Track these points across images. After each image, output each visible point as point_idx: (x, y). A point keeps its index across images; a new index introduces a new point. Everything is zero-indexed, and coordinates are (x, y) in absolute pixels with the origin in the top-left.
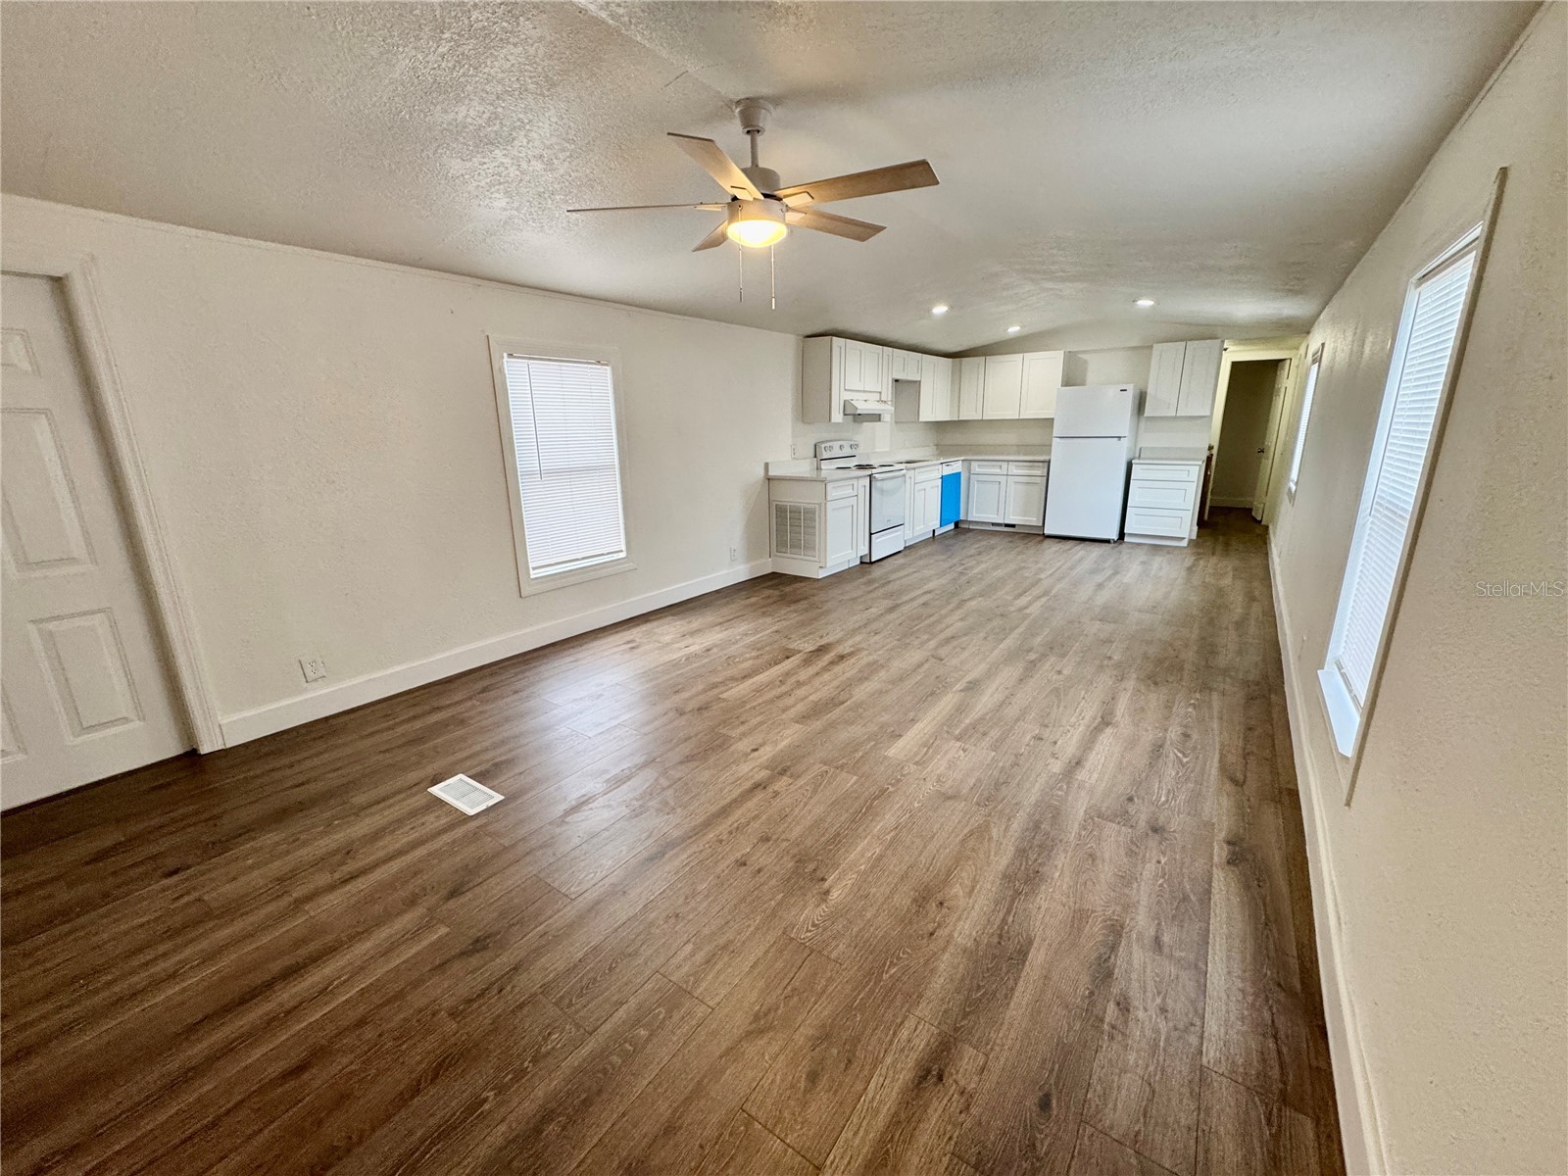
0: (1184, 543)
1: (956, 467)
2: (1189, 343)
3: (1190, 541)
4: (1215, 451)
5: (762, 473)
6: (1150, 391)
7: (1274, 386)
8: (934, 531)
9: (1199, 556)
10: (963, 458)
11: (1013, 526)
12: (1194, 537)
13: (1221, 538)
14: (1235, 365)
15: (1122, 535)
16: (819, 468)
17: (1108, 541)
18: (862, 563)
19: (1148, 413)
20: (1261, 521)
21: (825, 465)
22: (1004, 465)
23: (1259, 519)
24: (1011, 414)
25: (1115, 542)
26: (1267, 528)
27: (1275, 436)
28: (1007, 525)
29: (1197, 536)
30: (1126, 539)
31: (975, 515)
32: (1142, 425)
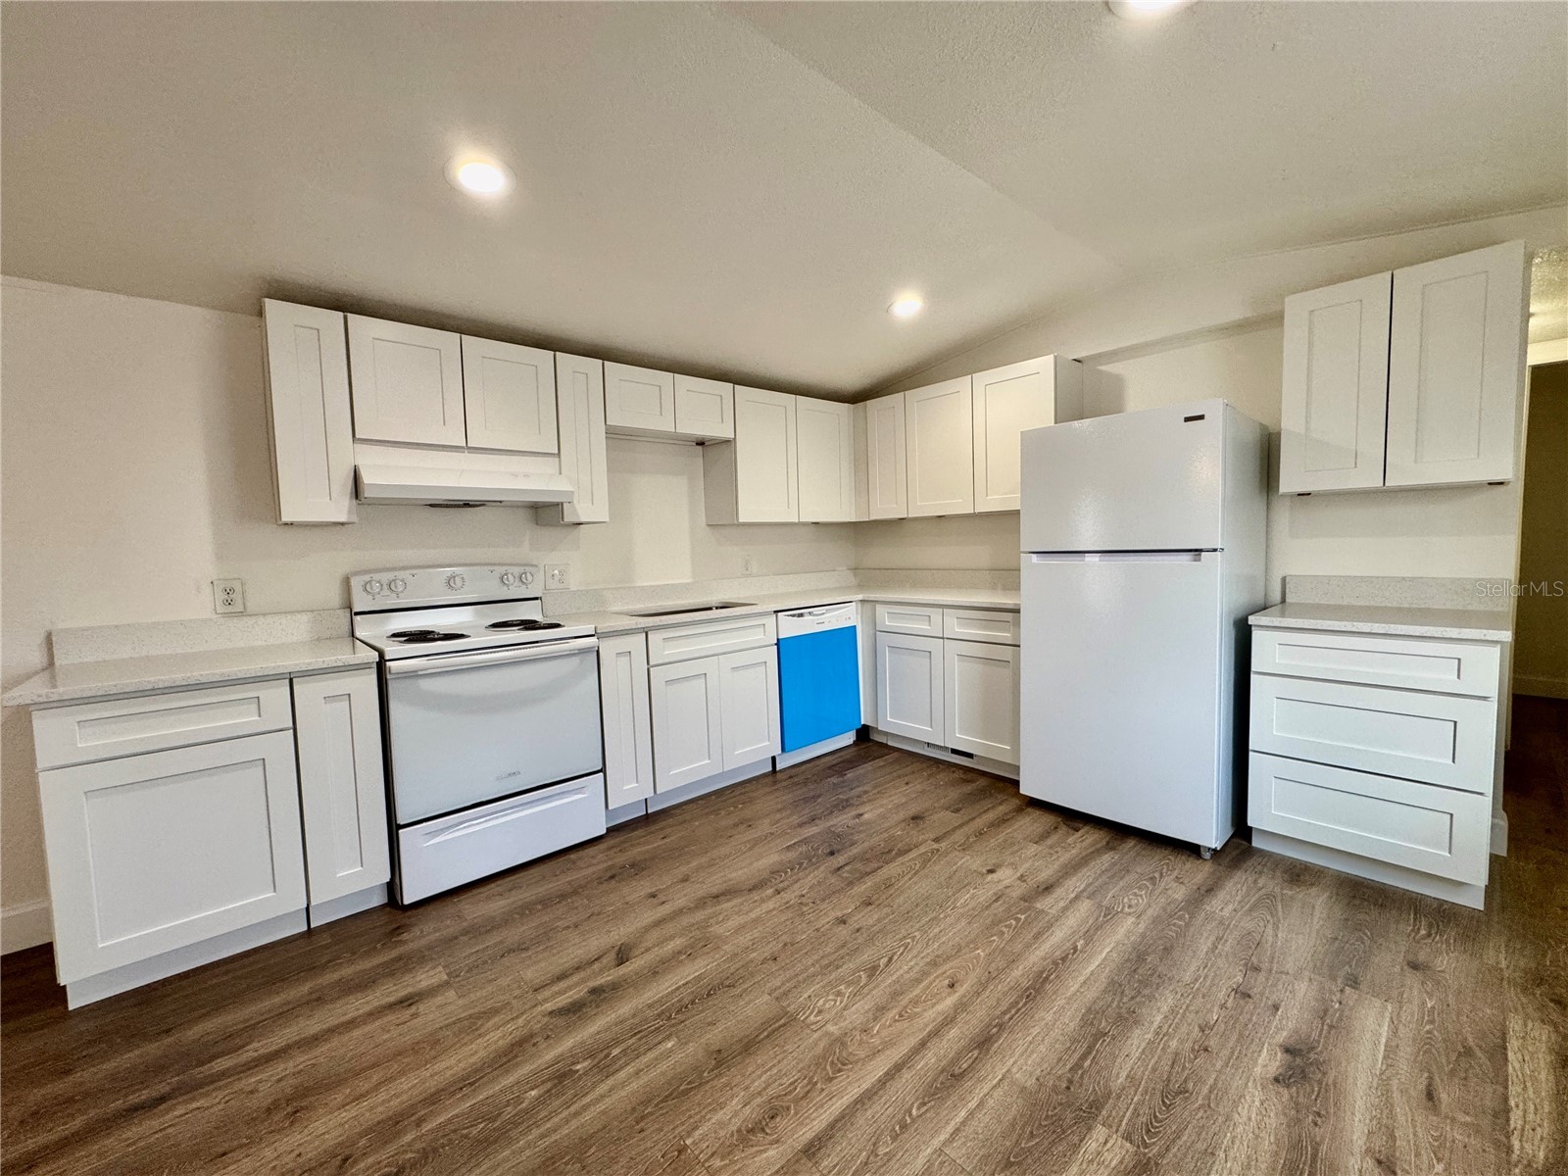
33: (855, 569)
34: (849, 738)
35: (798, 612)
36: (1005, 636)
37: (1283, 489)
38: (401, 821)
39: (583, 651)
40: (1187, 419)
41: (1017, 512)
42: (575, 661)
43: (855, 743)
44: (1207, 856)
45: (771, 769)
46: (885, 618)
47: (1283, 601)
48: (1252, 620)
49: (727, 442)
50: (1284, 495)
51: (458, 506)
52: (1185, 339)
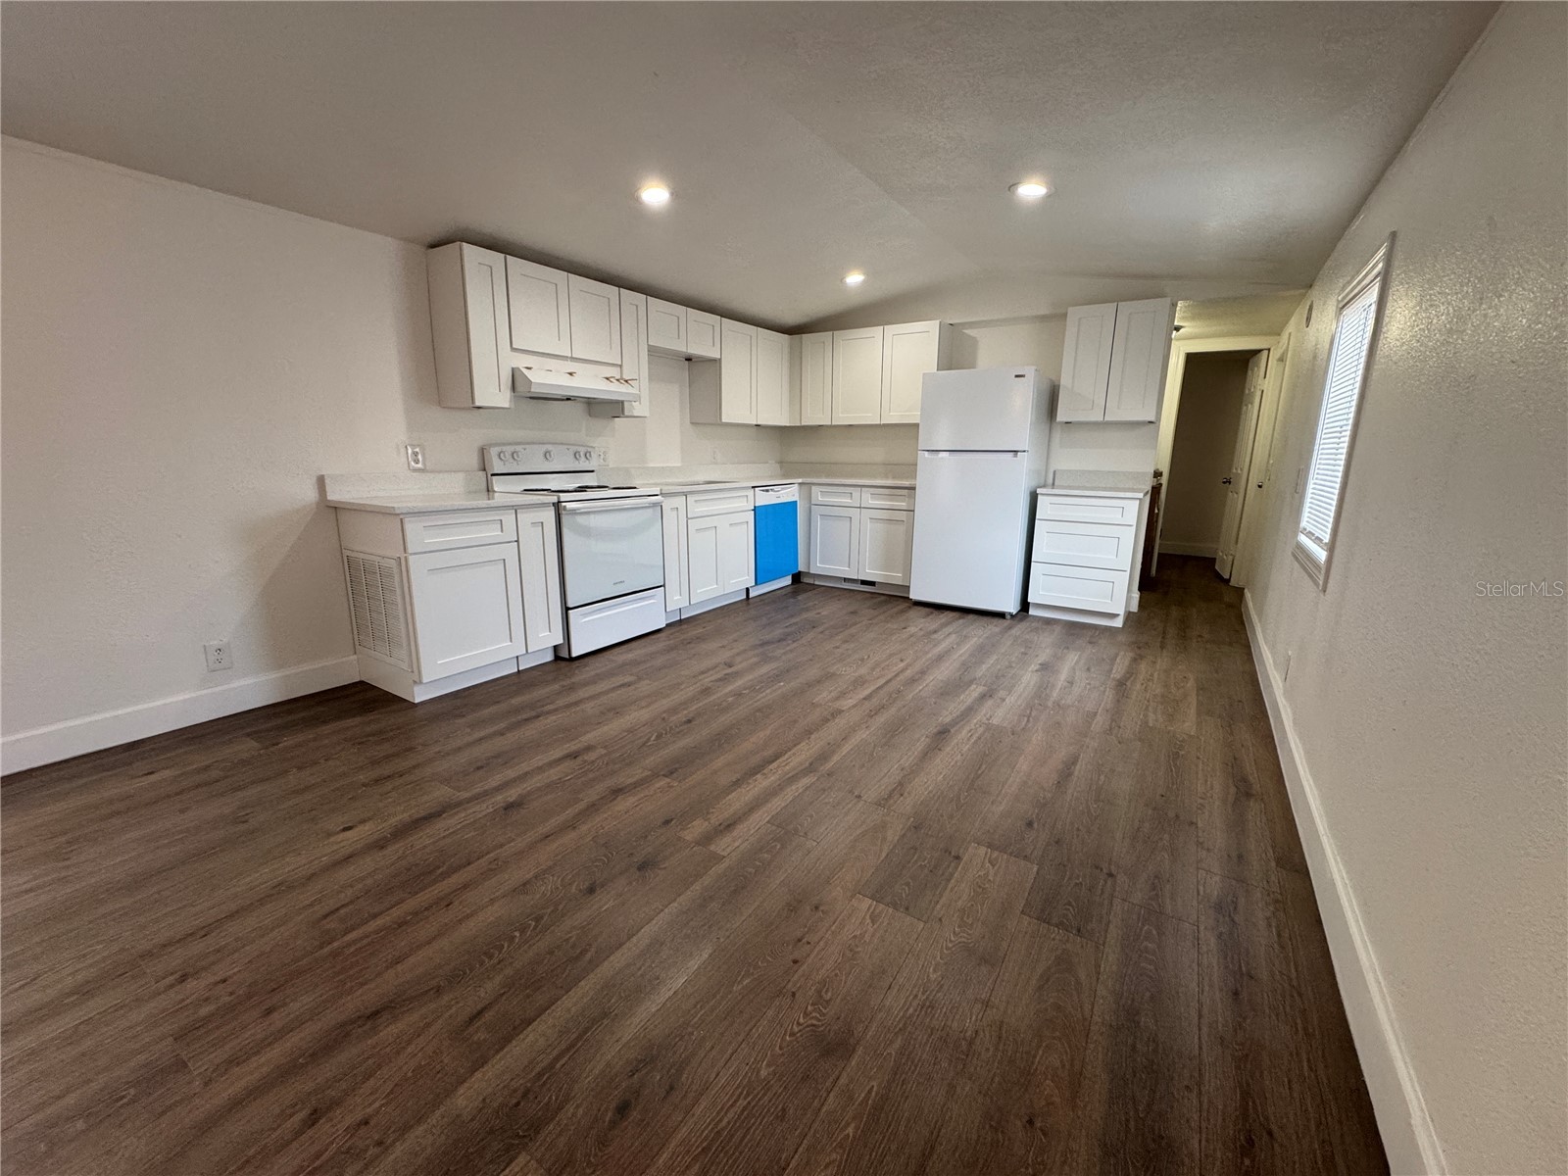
0: (1118, 623)
1: (788, 494)
2: (1120, 304)
3: (1129, 615)
4: (1164, 480)
5: (310, 495)
6: (1065, 382)
7: (1243, 392)
8: (748, 590)
9: (1140, 650)
10: (800, 481)
11: (872, 584)
12: (1134, 608)
13: (1175, 612)
14: (1191, 358)
15: (1025, 605)
16: (489, 490)
17: (1001, 615)
18: (557, 658)
19: (1061, 417)
20: (1229, 580)
21: (498, 485)
22: (856, 492)
23: (1226, 576)
24: (871, 418)
25: (1012, 616)
26: (1240, 592)
27: (1248, 460)
28: (864, 582)
29: (1140, 605)
30: (1032, 612)
31: (819, 566)
32: (1057, 435)
33: (781, 463)
34: (787, 581)
35: (766, 488)
36: (903, 505)
37: (1058, 420)
38: (570, 605)
39: (655, 505)
40: (1017, 376)
41: (917, 426)
42: (650, 510)
43: (792, 584)
44: (1008, 617)
45: (745, 597)
46: (818, 496)
47: (1053, 484)
48: (1039, 491)
49: (715, 360)
50: (1060, 423)
51: (563, 400)
52: (1014, 320)
